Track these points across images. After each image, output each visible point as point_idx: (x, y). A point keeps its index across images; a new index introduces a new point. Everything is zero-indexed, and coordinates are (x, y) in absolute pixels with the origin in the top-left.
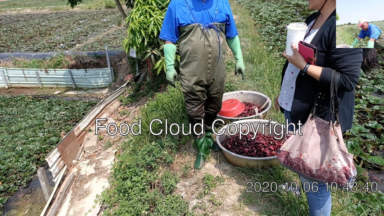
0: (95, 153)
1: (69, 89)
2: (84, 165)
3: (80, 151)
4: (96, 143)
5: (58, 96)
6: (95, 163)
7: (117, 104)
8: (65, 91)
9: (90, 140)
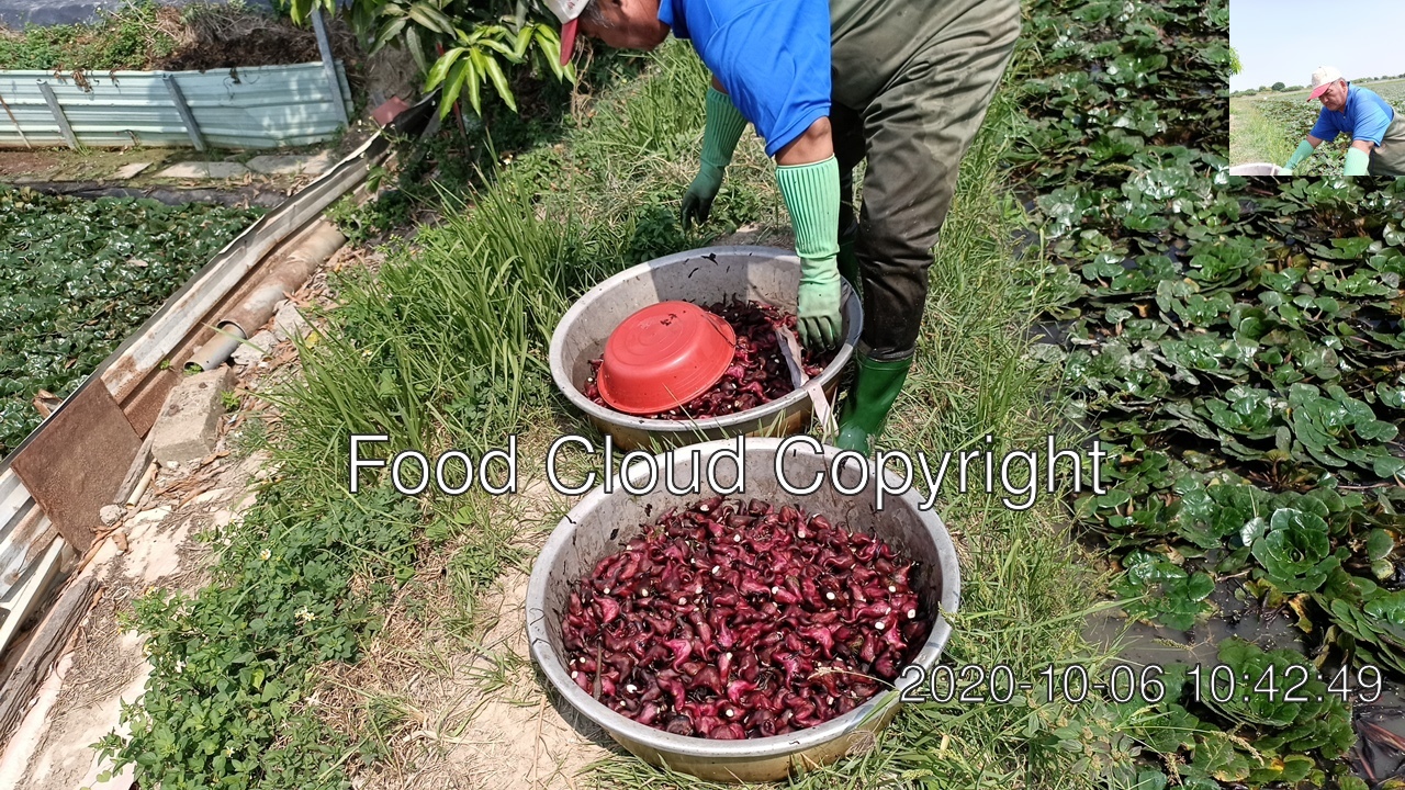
0: (198, 471)
1: (178, 154)
2: (146, 526)
3: (140, 460)
4: (202, 427)
5: (134, 184)
6: (188, 522)
7: (323, 236)
8: (164, 164)
9: (180, 415)
